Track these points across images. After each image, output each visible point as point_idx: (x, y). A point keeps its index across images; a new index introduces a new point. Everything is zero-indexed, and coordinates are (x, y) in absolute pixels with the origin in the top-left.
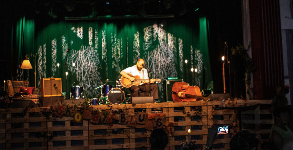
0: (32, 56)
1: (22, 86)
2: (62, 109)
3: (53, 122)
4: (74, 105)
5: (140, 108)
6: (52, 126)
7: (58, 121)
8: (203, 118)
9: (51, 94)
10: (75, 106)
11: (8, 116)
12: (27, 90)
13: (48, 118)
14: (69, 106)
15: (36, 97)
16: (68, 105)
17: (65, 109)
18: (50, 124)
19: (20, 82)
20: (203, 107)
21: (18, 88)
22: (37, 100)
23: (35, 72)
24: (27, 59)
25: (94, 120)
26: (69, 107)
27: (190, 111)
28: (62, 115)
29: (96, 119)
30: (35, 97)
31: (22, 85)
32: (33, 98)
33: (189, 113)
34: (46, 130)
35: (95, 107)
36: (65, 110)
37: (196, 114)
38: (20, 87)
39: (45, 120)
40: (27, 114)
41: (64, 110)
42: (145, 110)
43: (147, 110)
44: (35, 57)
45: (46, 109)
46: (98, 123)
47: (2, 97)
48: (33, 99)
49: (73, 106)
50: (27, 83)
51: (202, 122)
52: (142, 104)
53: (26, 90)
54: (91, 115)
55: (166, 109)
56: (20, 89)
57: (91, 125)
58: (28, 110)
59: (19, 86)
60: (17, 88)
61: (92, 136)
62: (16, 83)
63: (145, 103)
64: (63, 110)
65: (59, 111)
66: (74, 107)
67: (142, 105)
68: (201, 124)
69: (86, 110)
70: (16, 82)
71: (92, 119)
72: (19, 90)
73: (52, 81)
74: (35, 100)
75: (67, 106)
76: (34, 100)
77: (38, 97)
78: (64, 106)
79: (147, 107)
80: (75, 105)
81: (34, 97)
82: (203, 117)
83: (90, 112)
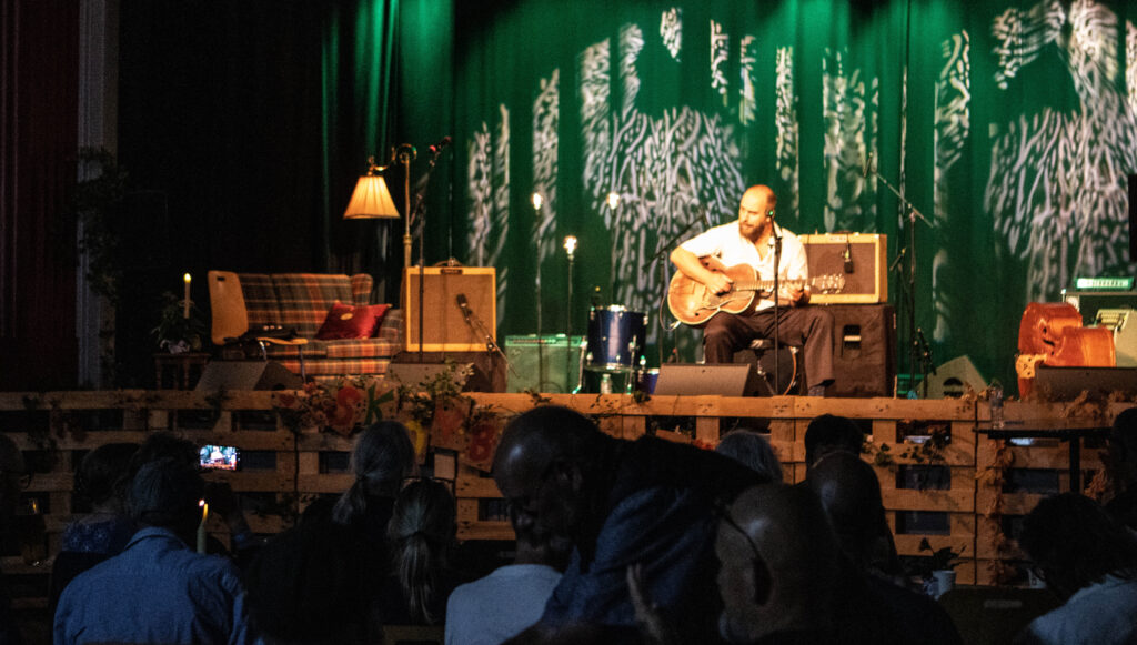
0: (394, 158)
1: (340, 298)
2: (350, 401)
3: (321, 454)
4: (396, 385)
5: (670, 413)
6: (316, 472)
7: (338, 452)
8: (954, 481)
9: (445, 340)
10: (401, 389)
11: (158, 420)
12: (350, 320)
13: (299, 437)
14: (377, 388)
15: (383, 354)
16: (374, 386)
17: (361, 401)
18: (309, 464)
19: (334, 281)
20: (955, 428)
21: (319, 307)
22: (384, 363)
23: (408, 235)
24: (376, 174)
25: (473, 455)
26: (379, 392)
27: (891, 443)
28: (351, 425)
29: (480, 450)
30: (377, 350)
31: (340, 294)
32: (364, 354)
33: (890, 452)
34: (290, 487)
35: (483, 399)
36: (362, 407)
37: (914, 456)
38: (331, 302)
39: (290, 445)
40: (227, 416)
41: (359, 406)
42: (688, 423)
43: (700, 424)
44: (408, 162)
45: (291, 399)
46: (488, 469)
47: (182, 343)
48: (367, 358)
49: (392, 391)
50: (362, 287)
51: (947, 498)
52: (676, 397)
53: (349, 316)
54: (461, 432)
55: (784, 425)
56: (325, 312)
57: (469, 478)
58: (227, 398)
59: (325, 298)
60: (309, 306)
61: (466, 523)
62: (308, 285)
63: (697, 394)
64: (354, 407)
65: (341, 411)
66: (395, 393)
67: (676, 402)
68: (942, 506)
69: (446, 409)
70: (310, 280)
71: (464, 452)
72: (321, 316)
73: (450, 279)
74: (377, 367)
75: (371, 391)
76: (373, 363)
77: (391, 349)
78: (360, 391)
79: (700, 412)
80: (399, 385)
81: (368, 351)
82: (955, 475)
83: (461, 421)
